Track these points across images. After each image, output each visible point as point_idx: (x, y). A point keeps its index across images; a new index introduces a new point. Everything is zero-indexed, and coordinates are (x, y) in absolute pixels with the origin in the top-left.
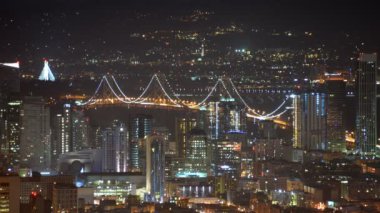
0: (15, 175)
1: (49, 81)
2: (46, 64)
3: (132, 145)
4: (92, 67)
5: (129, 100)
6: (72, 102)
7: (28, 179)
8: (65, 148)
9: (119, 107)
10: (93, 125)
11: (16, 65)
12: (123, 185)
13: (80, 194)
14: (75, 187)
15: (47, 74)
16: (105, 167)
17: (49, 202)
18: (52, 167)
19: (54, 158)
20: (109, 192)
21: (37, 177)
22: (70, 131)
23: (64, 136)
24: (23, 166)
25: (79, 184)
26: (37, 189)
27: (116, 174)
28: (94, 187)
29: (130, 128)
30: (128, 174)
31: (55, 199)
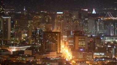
0: (86, 36)
1: (95, 14)
2: (94, 10)
3: (115, 29)
4: (105, 10)
5: (114, 18)
6: (100, 19)
7: (89, 37)
8: (98, 30)
9: (111, 20)
10: (105, 24)
11: (87, 10)
12: (112, 39)
13: (102, 41)
14: (101, 39)
15: (94, 12)
16: (108, 34)
17: (95, 42)
18: (95, 34)
19: (96, 32)
20: (109, 40)
21: (91, 36)
22: (100, 26)
23: (98, 27)
24: (88, 34)
25: (102, 38)
26: (91, 39)
27: (111, 36)
28: (105, 39)
29: (114, 25)
30: (114, 36)
31: (96, 42)
